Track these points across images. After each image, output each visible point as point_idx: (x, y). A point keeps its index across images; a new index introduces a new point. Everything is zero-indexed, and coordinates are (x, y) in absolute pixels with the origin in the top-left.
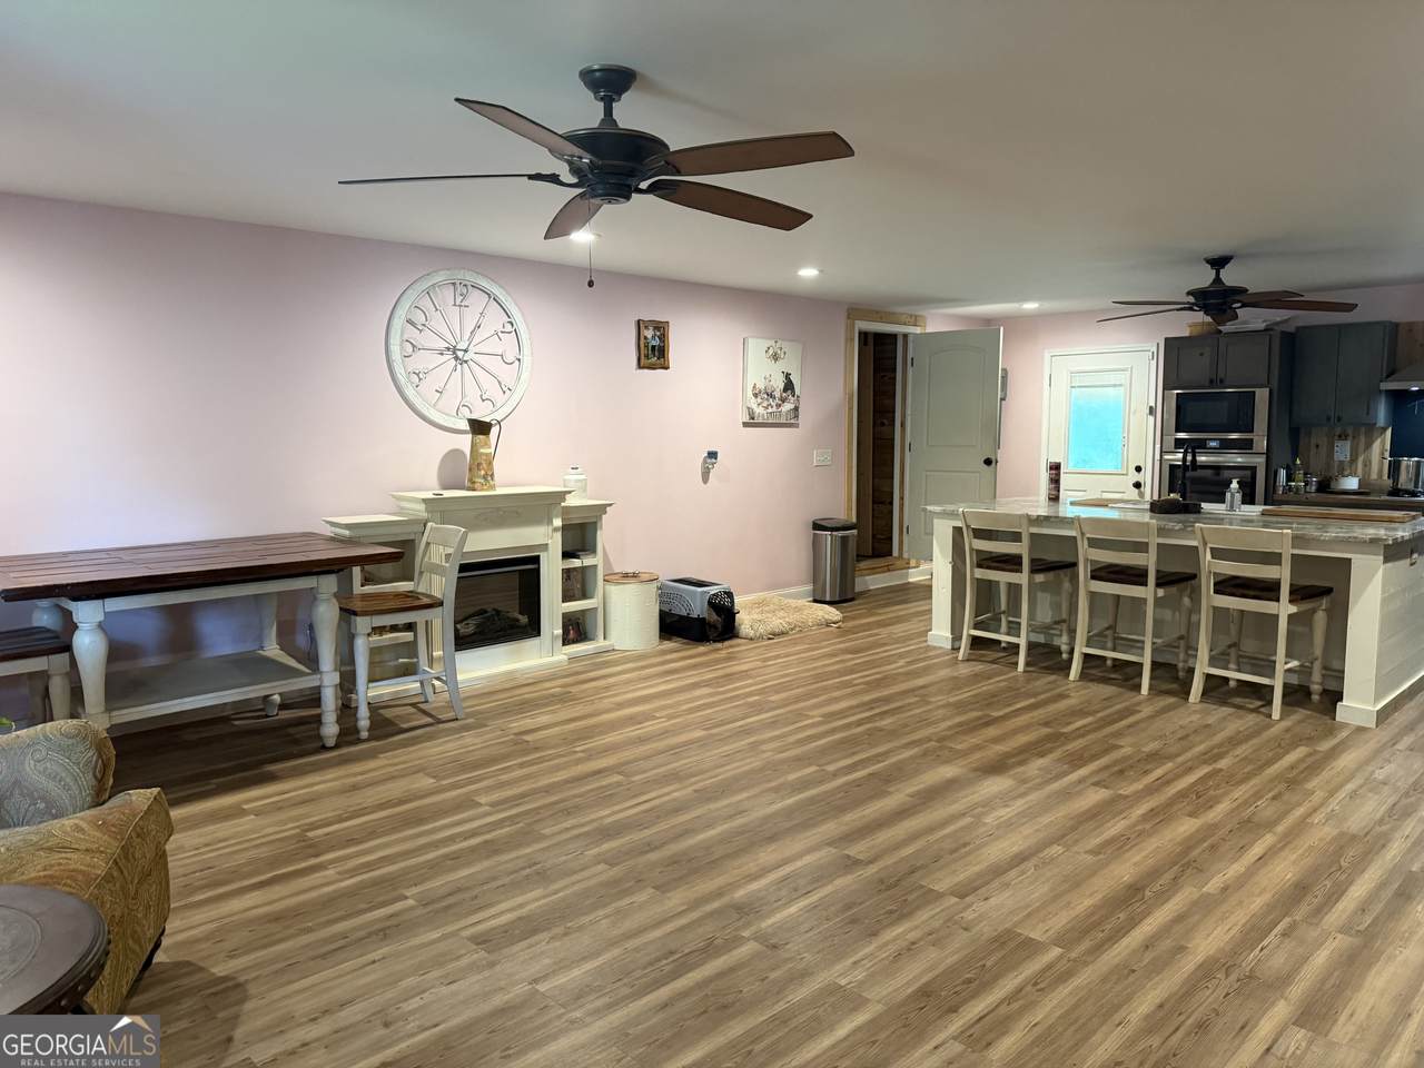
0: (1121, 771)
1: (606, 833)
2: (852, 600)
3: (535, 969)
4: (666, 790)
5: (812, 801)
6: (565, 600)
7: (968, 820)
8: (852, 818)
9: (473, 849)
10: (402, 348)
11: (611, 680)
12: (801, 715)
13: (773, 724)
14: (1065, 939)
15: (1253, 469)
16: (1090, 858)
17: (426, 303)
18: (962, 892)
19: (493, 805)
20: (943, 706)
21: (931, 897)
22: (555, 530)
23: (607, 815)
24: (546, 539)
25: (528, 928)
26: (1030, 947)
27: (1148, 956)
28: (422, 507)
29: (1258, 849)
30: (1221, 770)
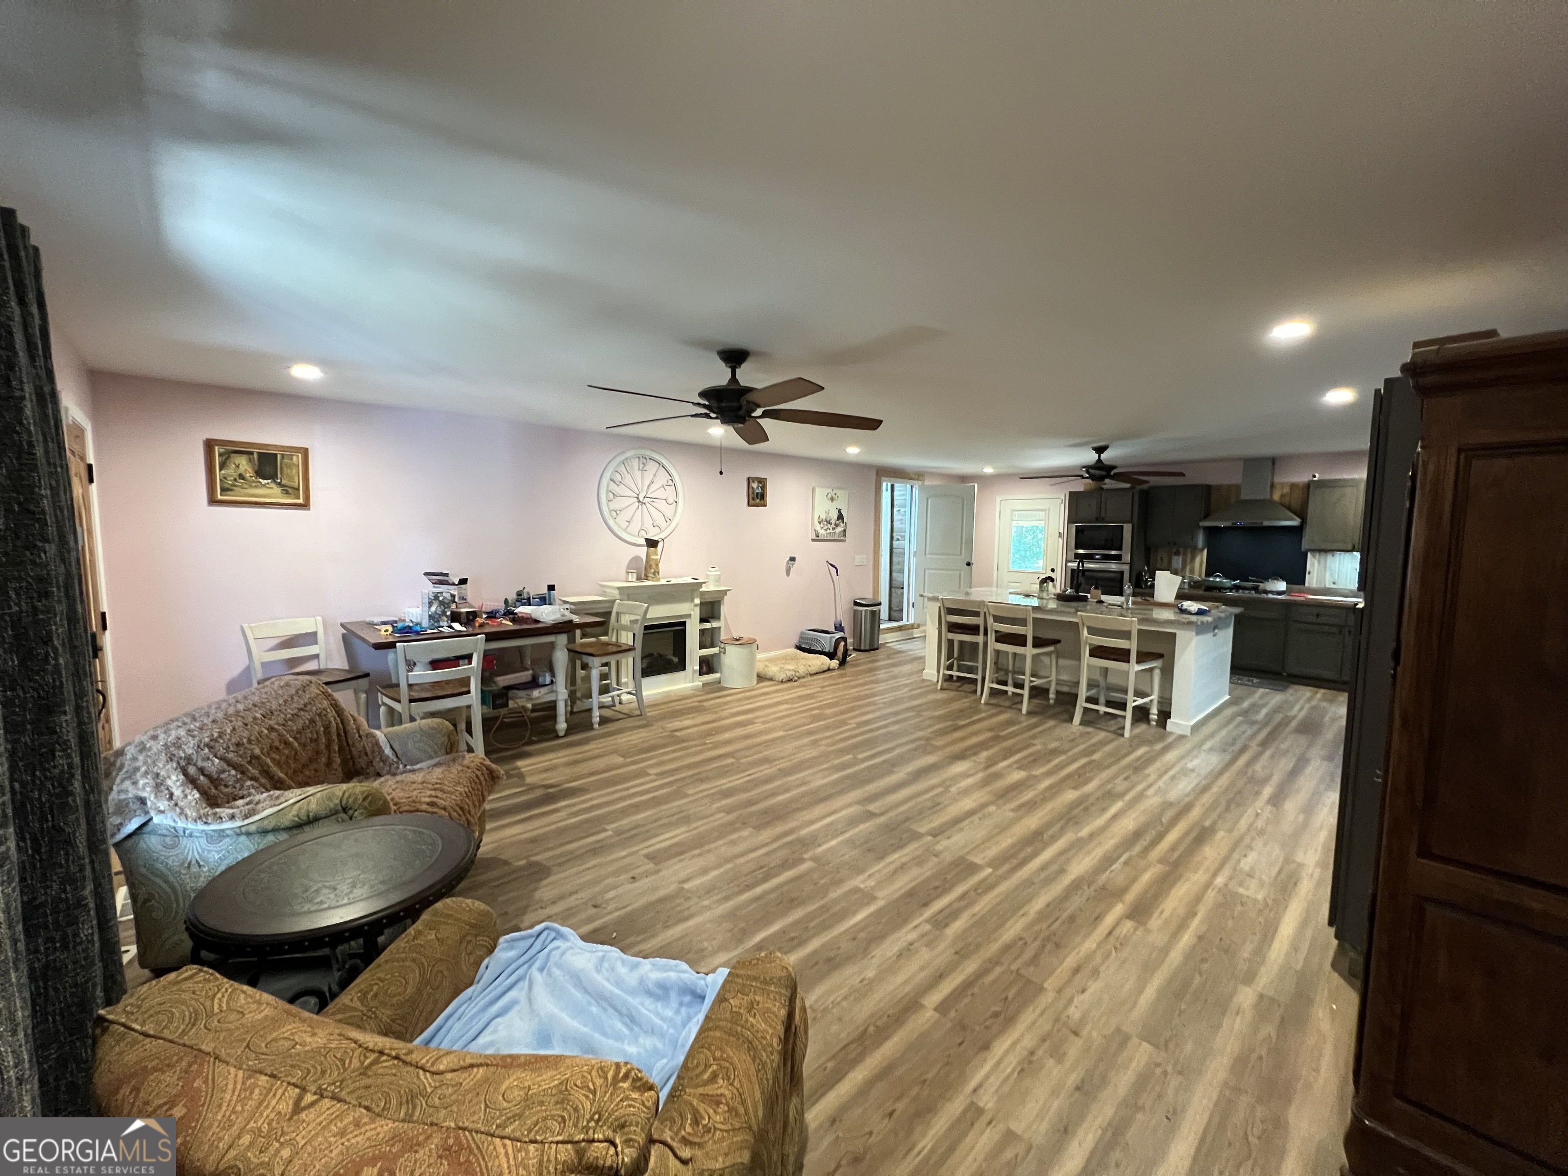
0: (1036, 760)
1: (726, 794)
2: (877, 649)
3: (683, 875)
4: (761, 768)
5: (847, 777)
6: (701, 648)
7: (940, 789)
8: (871, 788)
9: (646, 801)
10: (607, 496)
11: (729, 698)
12: (844, 723)
13: (827, 728)
14: (995, 863)
15: (1122, 573)
16: (1011, 814)
17: (622, 469)
18: (936, 833)
19: (658, 774)
20: (929, 718)
21: (916, 836)
22: (696, 605)
23: (725, 783)
24: (689, 611)
25: (678, 851)
26: (973, 868)
27: (1043, 875)
28: (616, 592)
29: (1113, 810)
30: (1094, 760)
